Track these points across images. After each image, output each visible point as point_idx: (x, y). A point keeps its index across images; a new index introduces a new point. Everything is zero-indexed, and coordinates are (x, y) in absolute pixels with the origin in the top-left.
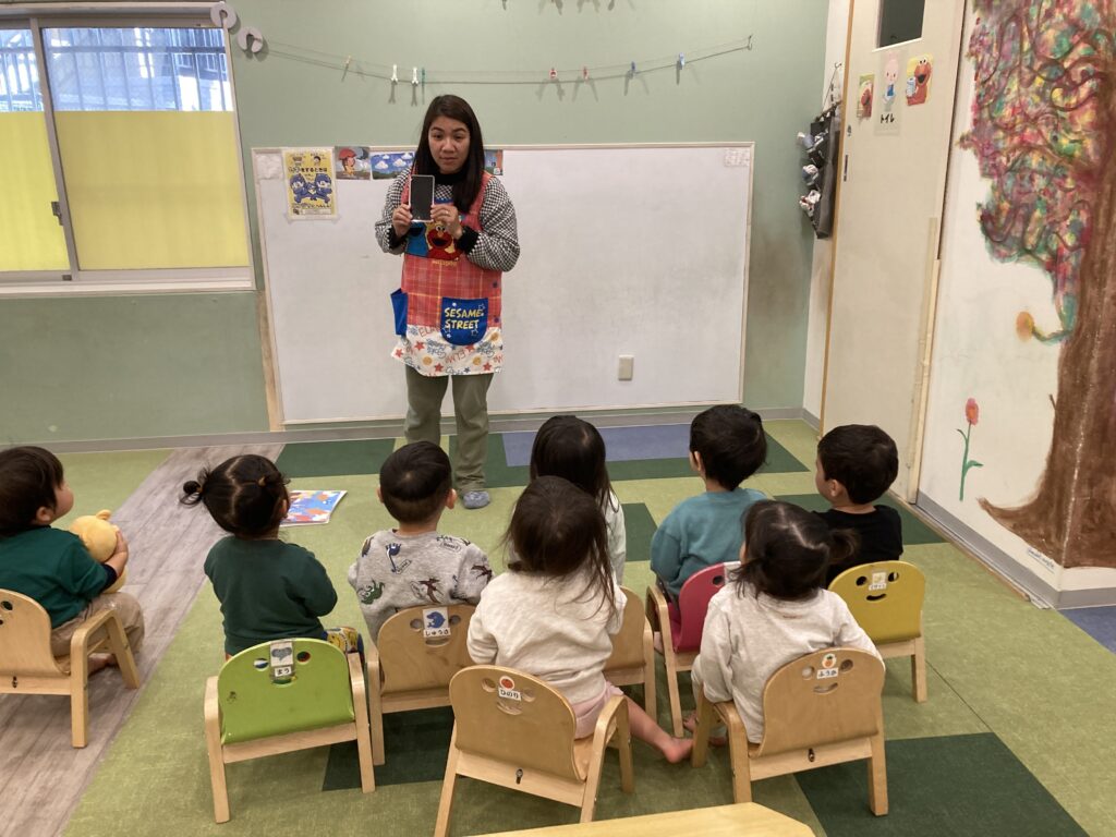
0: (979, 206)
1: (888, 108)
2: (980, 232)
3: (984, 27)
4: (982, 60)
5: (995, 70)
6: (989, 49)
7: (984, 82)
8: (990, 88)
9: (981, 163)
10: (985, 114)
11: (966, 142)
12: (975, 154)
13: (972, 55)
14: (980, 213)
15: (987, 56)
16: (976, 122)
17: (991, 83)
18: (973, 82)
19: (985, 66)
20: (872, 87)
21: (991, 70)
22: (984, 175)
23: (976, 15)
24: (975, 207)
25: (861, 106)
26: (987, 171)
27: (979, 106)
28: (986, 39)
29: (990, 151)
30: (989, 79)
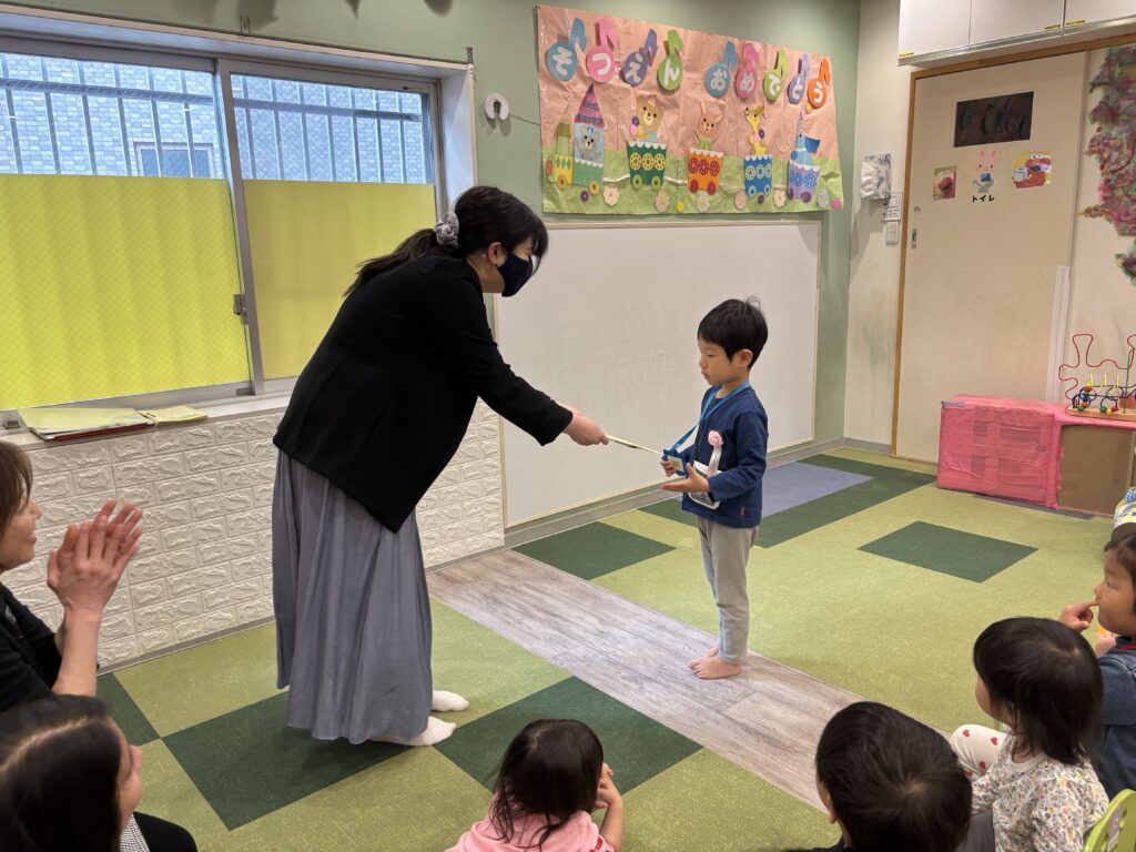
0: (1119, 256)
1: (983, 189)
2: (1124, 274)
3: (1109, 134)
4: (1110, 157)
5: (1128, 163)
6: (1119, 148)
7: (1113, 172)
8: (1123, 175)
9: (1117, 226)
10: (1119, 193)
11: (1093, 213)
12: (1108, 220)
13: (1094, 152)
14: (1121, 261)
15: (1115, 155)
16: (1105, 198)
17: (1123, 172)
18: (1099, 172)
19: (1113, 160)
20: (955, 175)
21: (1123, 163)
22: (1122, 233)
23: (1096, 125)
24: (1114, 257)
25: (939, 191)
26: (1127, 231)
27: (1108, 187)
28: (1111, 142)
29: (1129, 218)
30: (1120, 169)
